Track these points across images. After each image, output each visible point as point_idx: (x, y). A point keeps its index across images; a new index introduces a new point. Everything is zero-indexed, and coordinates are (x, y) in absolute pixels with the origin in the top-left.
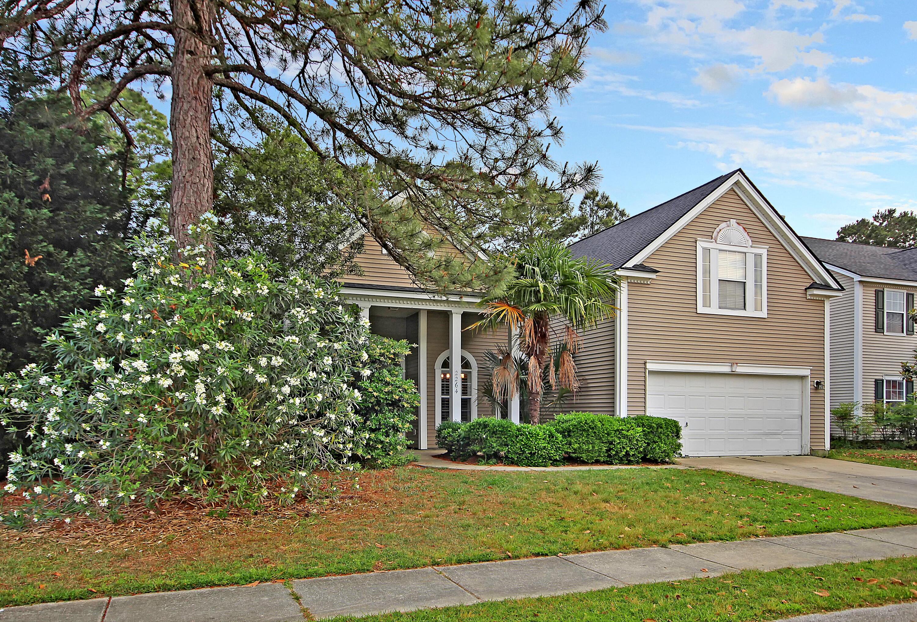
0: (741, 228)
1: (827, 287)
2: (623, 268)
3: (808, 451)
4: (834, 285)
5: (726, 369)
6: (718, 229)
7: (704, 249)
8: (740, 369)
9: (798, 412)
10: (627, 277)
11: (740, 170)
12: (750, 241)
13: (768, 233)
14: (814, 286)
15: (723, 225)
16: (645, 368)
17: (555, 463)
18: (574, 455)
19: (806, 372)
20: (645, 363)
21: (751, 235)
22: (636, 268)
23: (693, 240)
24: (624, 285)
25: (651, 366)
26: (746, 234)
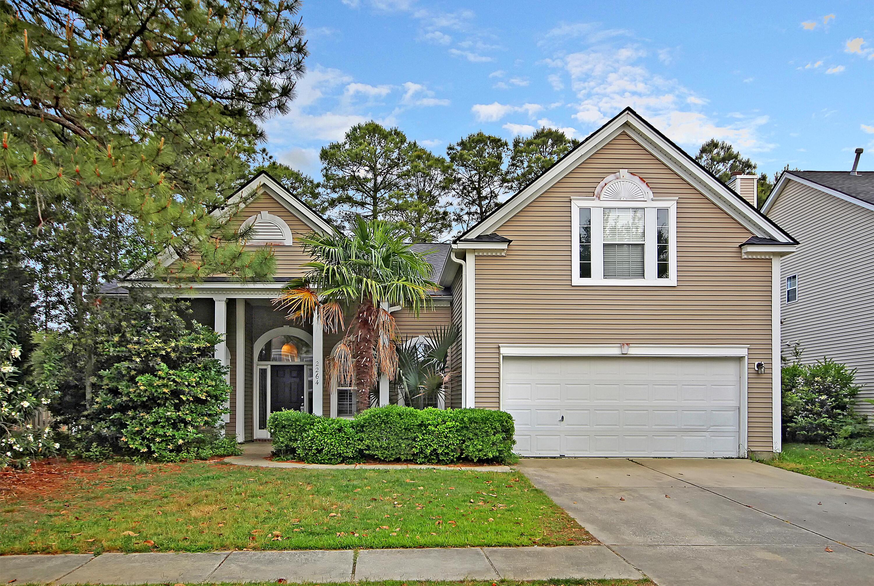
0: (636, 179)
1: (773, 241)
2: (462, 241)
3: (744, 452)
4: (781, 238)
5: (615, 351)
6: (602, 183)
7: (581, 209)
8: (634, 351)
9: (734, 403)
10: (474, 250)
11: (628, 109)
12: (651, 193)
13: (680, 181)
14: (754, 241)
15: (611, 177)
16: (499, 353)
17: (345, 460)
18: (367, 452)
19: (742, 352)
20: (499, 347)
21: (651, 185)
22: (480, 239)
23: (567, 200)
24: (470, 259)
25: (505, 351)
26: (644, 186)
